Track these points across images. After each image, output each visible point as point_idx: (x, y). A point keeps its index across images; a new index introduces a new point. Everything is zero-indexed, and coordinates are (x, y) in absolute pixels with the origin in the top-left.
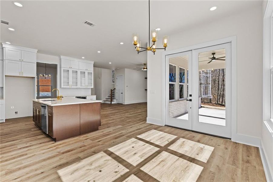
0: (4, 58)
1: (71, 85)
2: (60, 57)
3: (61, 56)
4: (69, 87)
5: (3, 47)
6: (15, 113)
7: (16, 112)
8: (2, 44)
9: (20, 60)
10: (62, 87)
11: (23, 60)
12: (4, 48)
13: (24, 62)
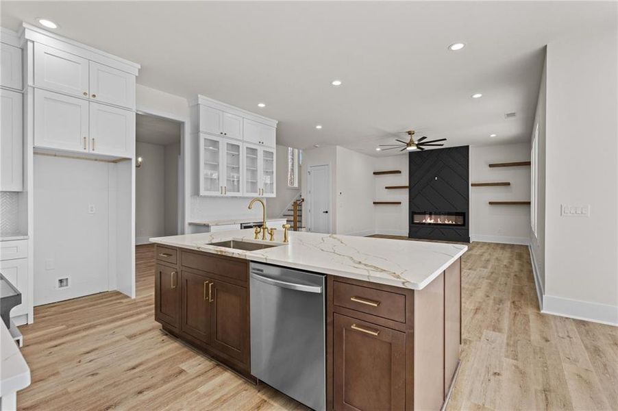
0: (30, 82)
1: (224, 189)
2: (197, 99)
3: (199, 96)
4: (218, 194)
5: (27, 40)
6: (57, 283)
7: (61, 281)
8: (24, 25)
9: (85, 94)
10: (202, 192)
11: (94, 96)
12: (30, 45)
13: (97, 102)
